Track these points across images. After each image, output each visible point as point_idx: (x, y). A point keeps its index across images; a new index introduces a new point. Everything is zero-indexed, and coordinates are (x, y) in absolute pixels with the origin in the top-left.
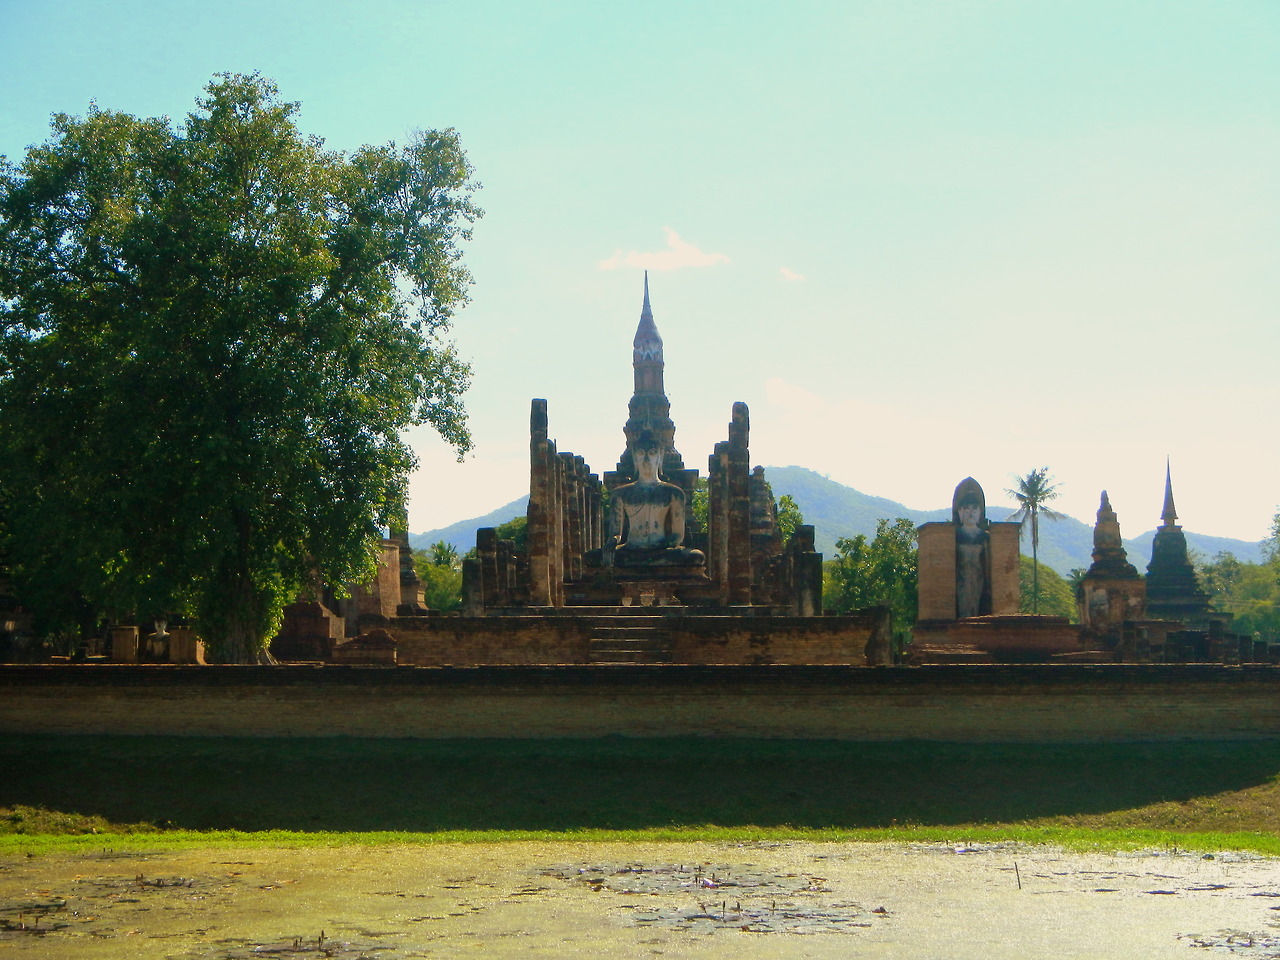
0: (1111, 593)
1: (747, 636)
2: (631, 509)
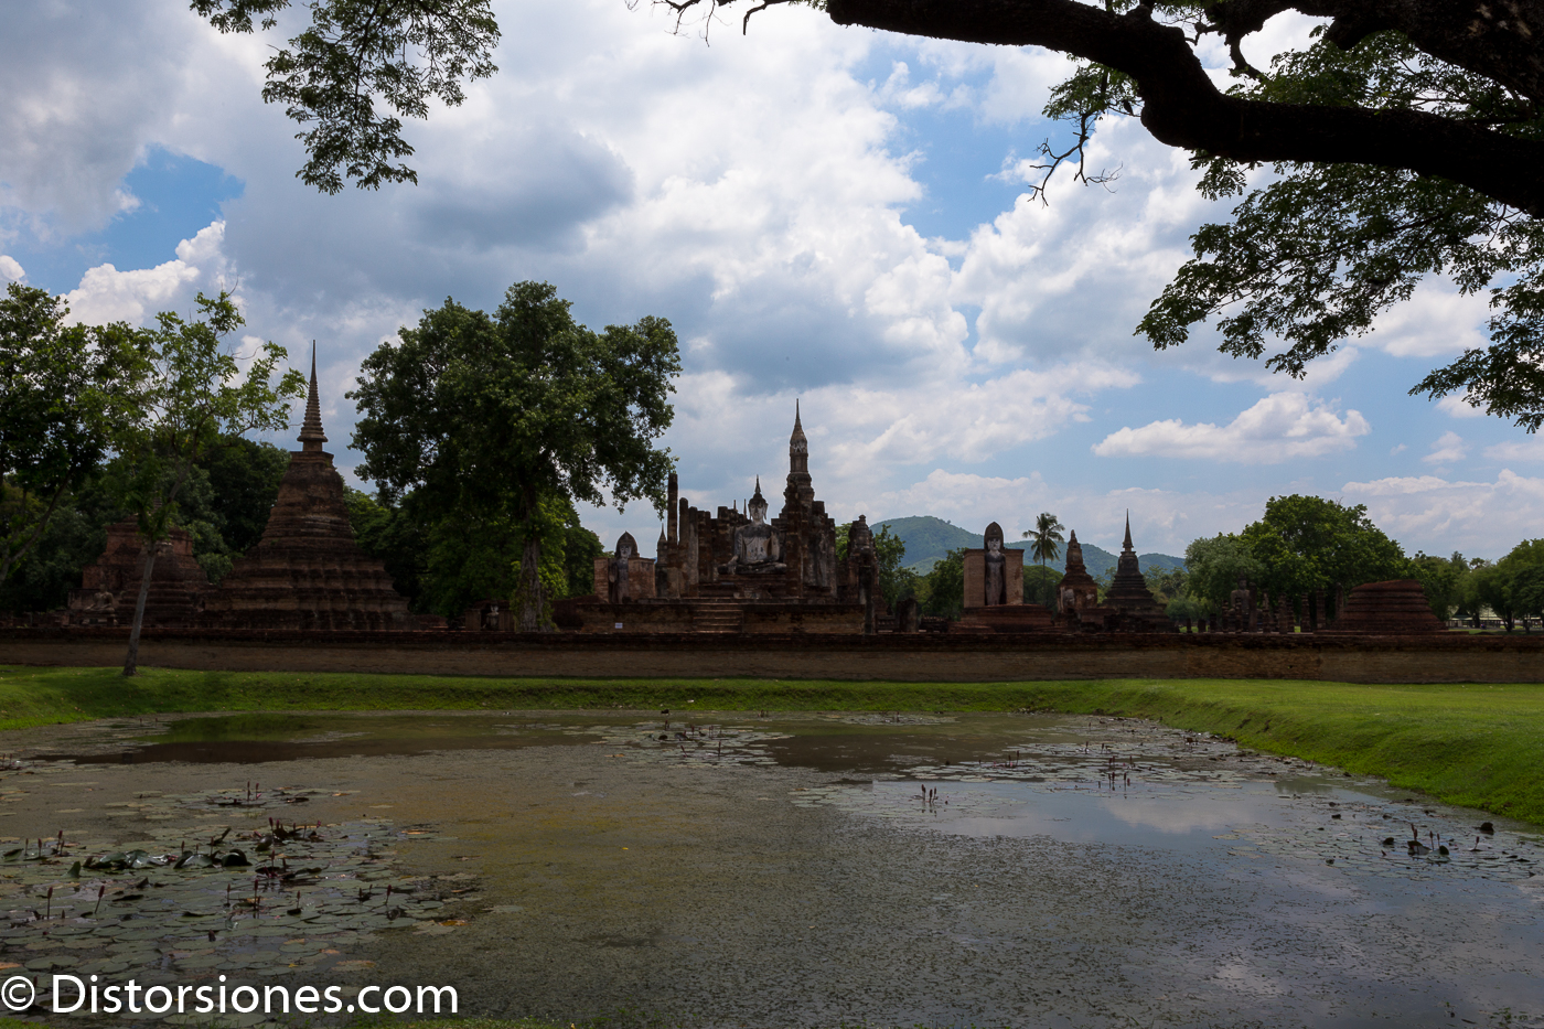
0: (1077, 592)
1: (789, 615)
2: (747, 540)
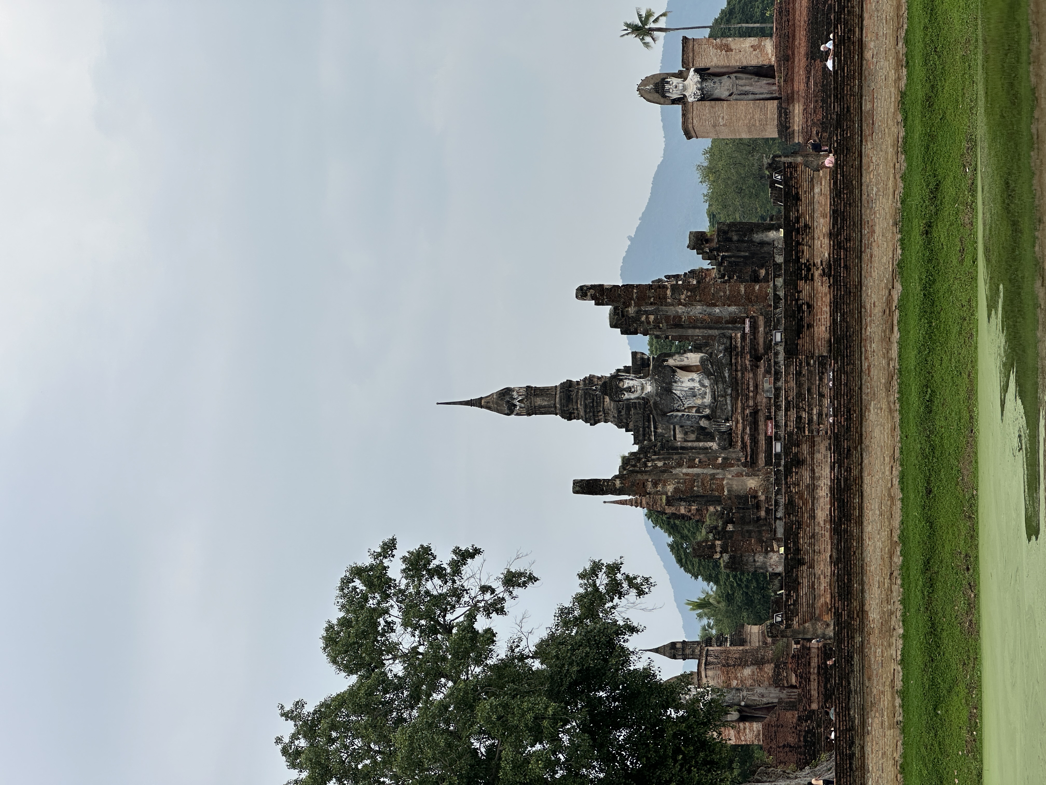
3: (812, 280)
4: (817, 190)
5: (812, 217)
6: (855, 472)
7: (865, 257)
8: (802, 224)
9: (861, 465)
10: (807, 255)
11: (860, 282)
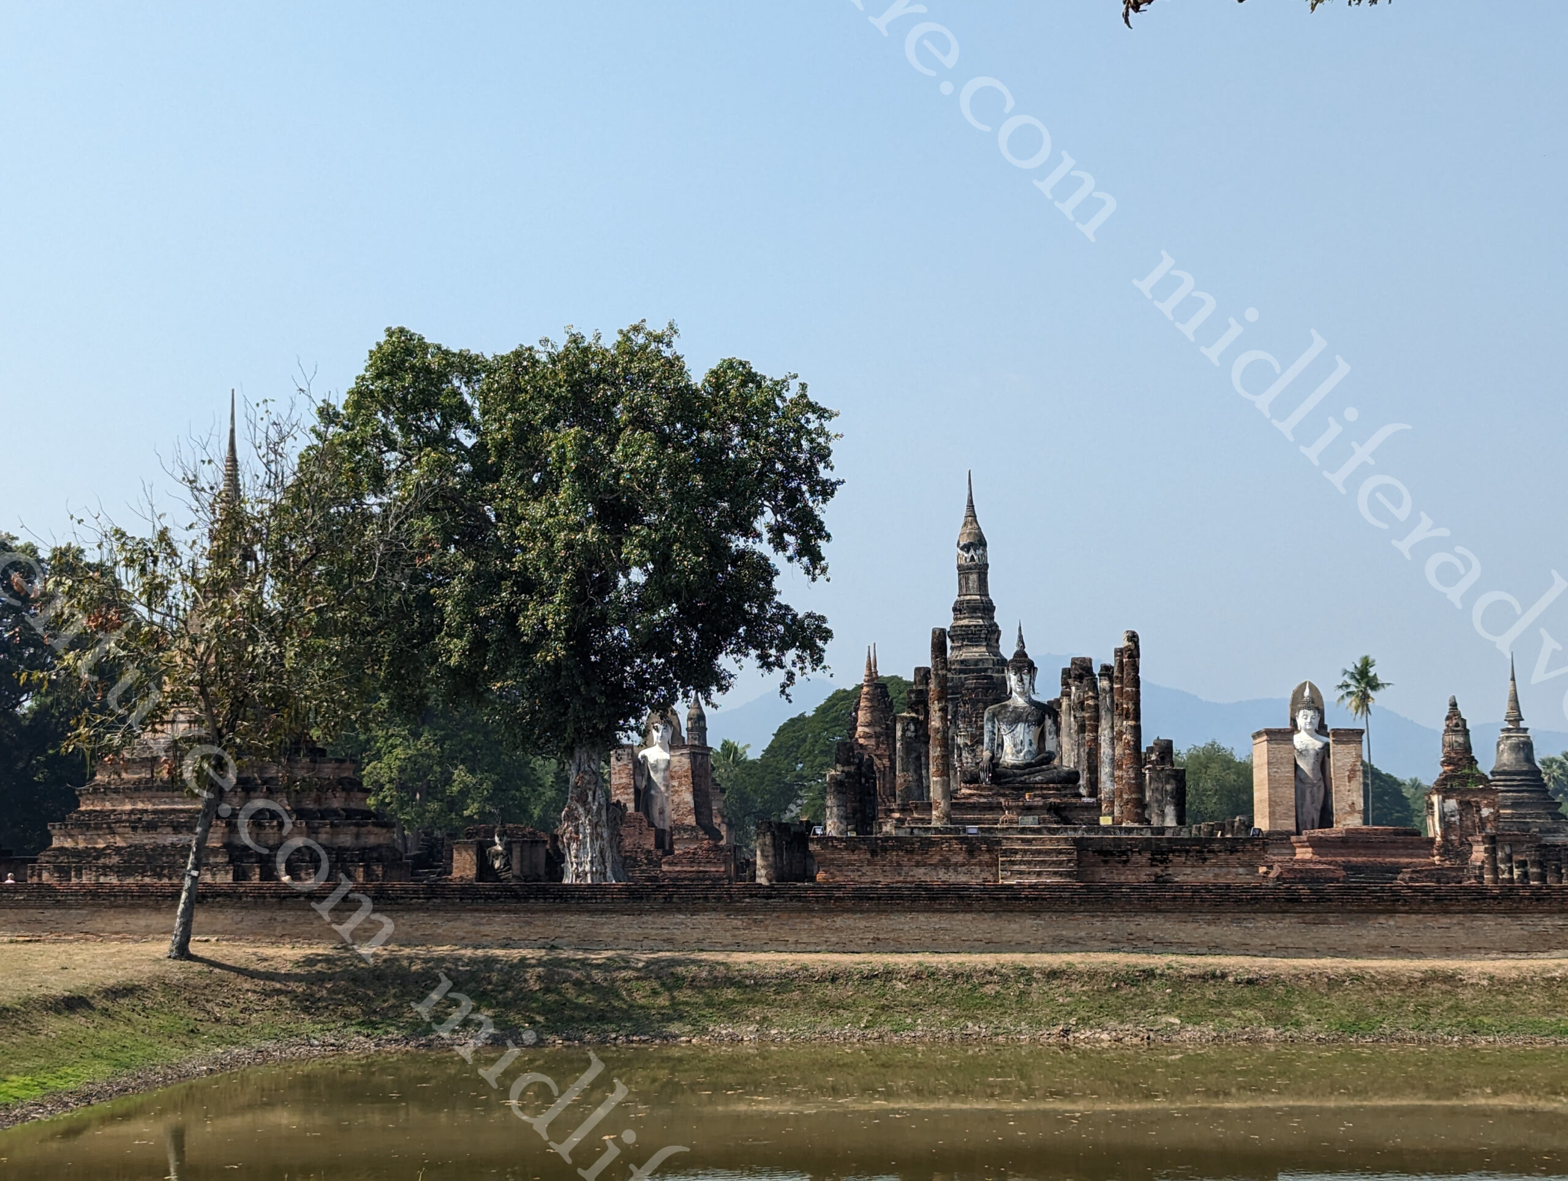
2: (1007, 728)
3: (1152, 866)
4: (1241, 870)
5: (1214, 865)
6: (976, 905)
7: (1184, 916)
8: (1207, 855)
9: (983, 911)
10: (1177, 860)
11: (1159, 911)
